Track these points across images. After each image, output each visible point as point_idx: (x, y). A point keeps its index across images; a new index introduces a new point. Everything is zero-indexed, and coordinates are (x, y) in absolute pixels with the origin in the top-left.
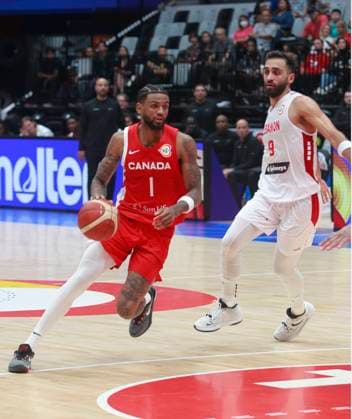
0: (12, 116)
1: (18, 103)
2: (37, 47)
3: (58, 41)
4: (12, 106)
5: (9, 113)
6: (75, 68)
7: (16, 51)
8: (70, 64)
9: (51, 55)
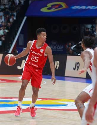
0: (75, 49)
1: (77, 45)
2: (83, 28)
3: (90, 26)
4: (75, 46)
5: (74, 48)
6: (95, 34)
7: (77, 29)
8: (93, 33)
9: (87, 30)
